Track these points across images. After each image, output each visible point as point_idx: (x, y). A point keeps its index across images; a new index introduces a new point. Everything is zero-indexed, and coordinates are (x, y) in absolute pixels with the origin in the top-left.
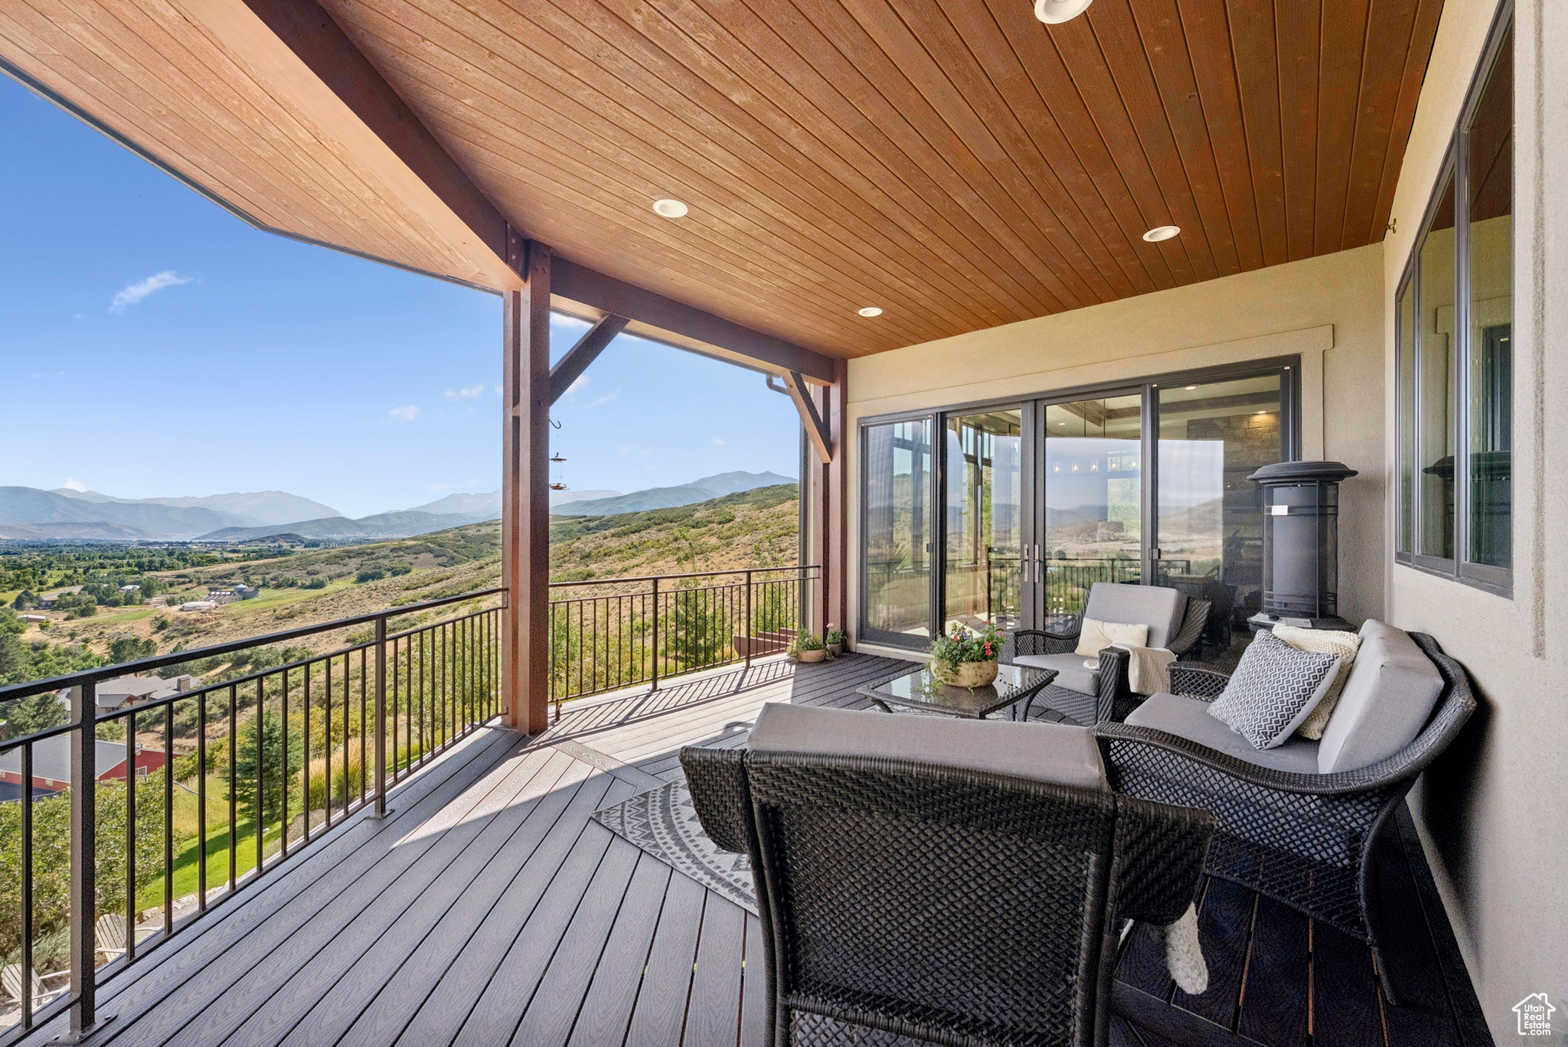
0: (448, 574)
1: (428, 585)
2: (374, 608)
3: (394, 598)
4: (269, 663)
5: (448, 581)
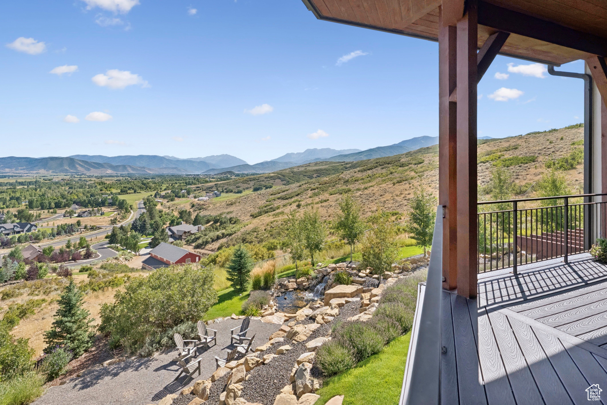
0: (287, 189)
1: (279, 193)
2: (260, 202)
3: (267, 198)
4: (225, 223)
5: (287, 192)
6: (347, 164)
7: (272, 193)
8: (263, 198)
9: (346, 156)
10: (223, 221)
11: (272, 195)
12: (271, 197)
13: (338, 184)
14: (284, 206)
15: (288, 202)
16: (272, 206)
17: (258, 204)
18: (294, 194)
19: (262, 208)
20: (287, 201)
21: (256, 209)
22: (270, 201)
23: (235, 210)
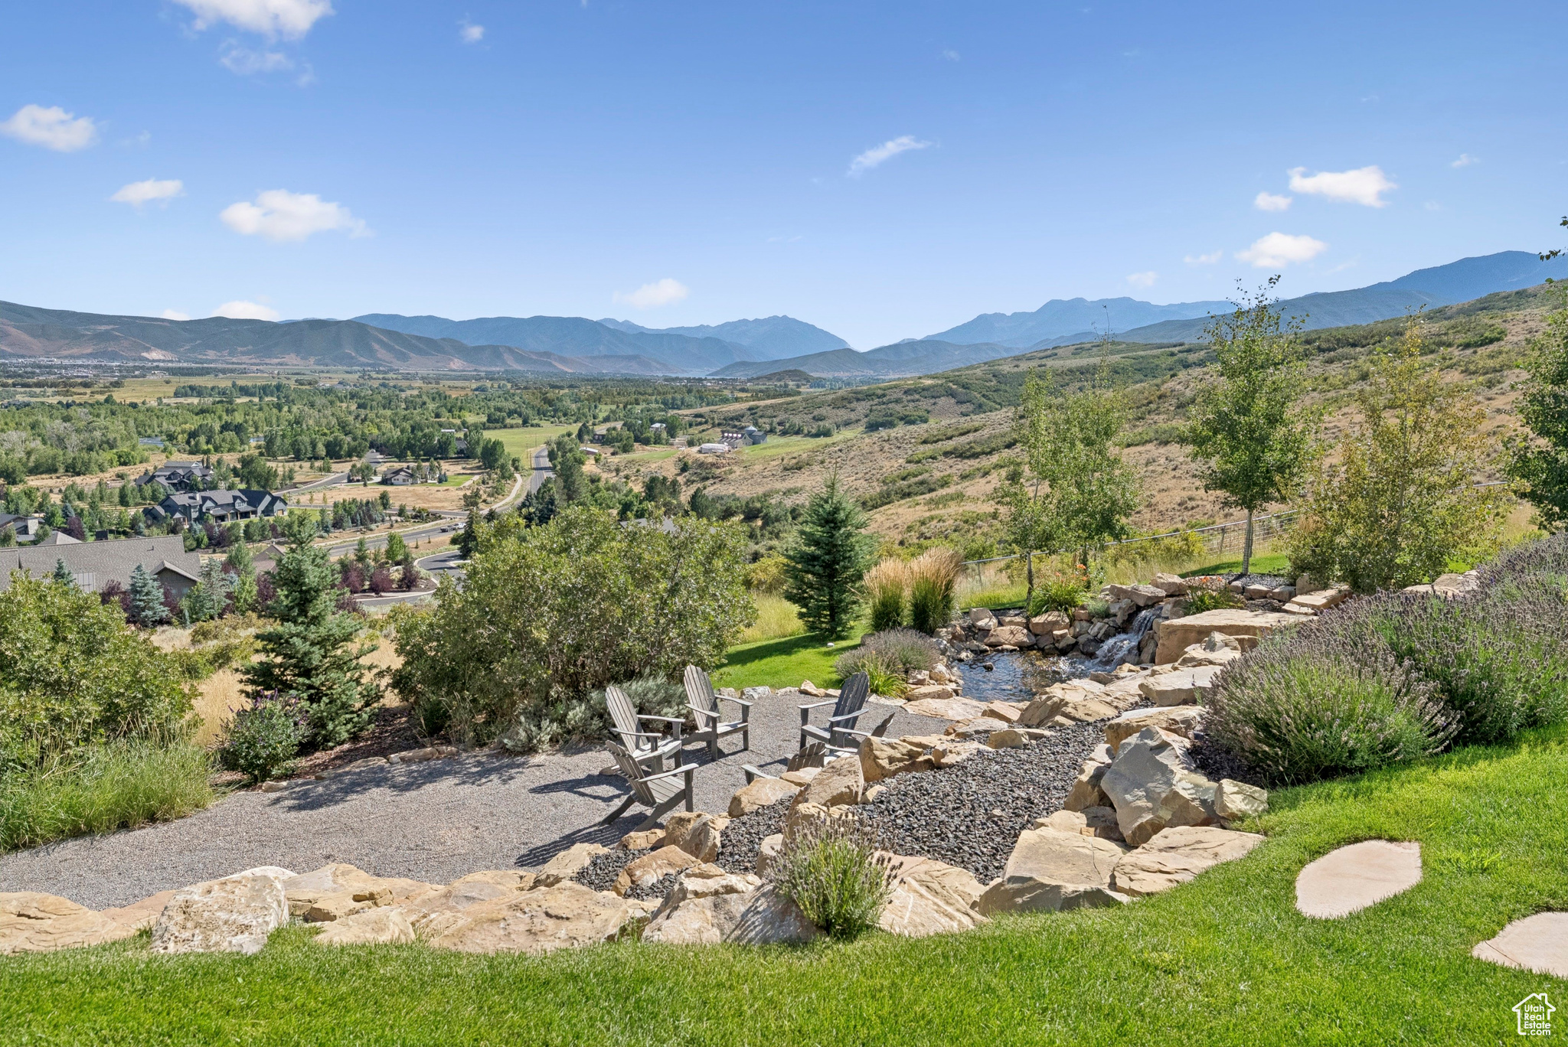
0: (976, 424)
1: (950, 438)
2: (887, 464)
3: (910, 452)
4: (777, 519)
5: (977, 434)
6: (1189, 351)
7: (926, 435)
8: (897, 452)
9: (1187, 325)
10: (773, 514)
11: (925, 442)
12: (922, 448)
13: (1157, 411)
14: (964, 477)
15: (978, 466)
16: (926, 476)
17: (881, 468)
18: (1000, 442)
19: (894, 482)
20: (974, 463)
21: (875, 484)
22: (919, 462)
23: (808, 484)
